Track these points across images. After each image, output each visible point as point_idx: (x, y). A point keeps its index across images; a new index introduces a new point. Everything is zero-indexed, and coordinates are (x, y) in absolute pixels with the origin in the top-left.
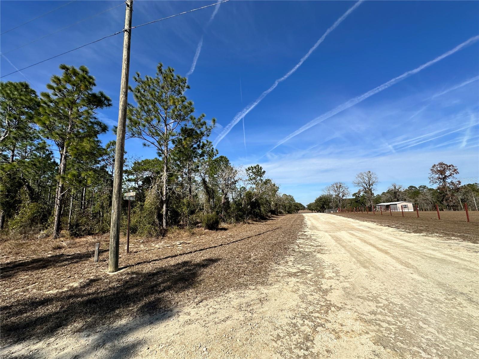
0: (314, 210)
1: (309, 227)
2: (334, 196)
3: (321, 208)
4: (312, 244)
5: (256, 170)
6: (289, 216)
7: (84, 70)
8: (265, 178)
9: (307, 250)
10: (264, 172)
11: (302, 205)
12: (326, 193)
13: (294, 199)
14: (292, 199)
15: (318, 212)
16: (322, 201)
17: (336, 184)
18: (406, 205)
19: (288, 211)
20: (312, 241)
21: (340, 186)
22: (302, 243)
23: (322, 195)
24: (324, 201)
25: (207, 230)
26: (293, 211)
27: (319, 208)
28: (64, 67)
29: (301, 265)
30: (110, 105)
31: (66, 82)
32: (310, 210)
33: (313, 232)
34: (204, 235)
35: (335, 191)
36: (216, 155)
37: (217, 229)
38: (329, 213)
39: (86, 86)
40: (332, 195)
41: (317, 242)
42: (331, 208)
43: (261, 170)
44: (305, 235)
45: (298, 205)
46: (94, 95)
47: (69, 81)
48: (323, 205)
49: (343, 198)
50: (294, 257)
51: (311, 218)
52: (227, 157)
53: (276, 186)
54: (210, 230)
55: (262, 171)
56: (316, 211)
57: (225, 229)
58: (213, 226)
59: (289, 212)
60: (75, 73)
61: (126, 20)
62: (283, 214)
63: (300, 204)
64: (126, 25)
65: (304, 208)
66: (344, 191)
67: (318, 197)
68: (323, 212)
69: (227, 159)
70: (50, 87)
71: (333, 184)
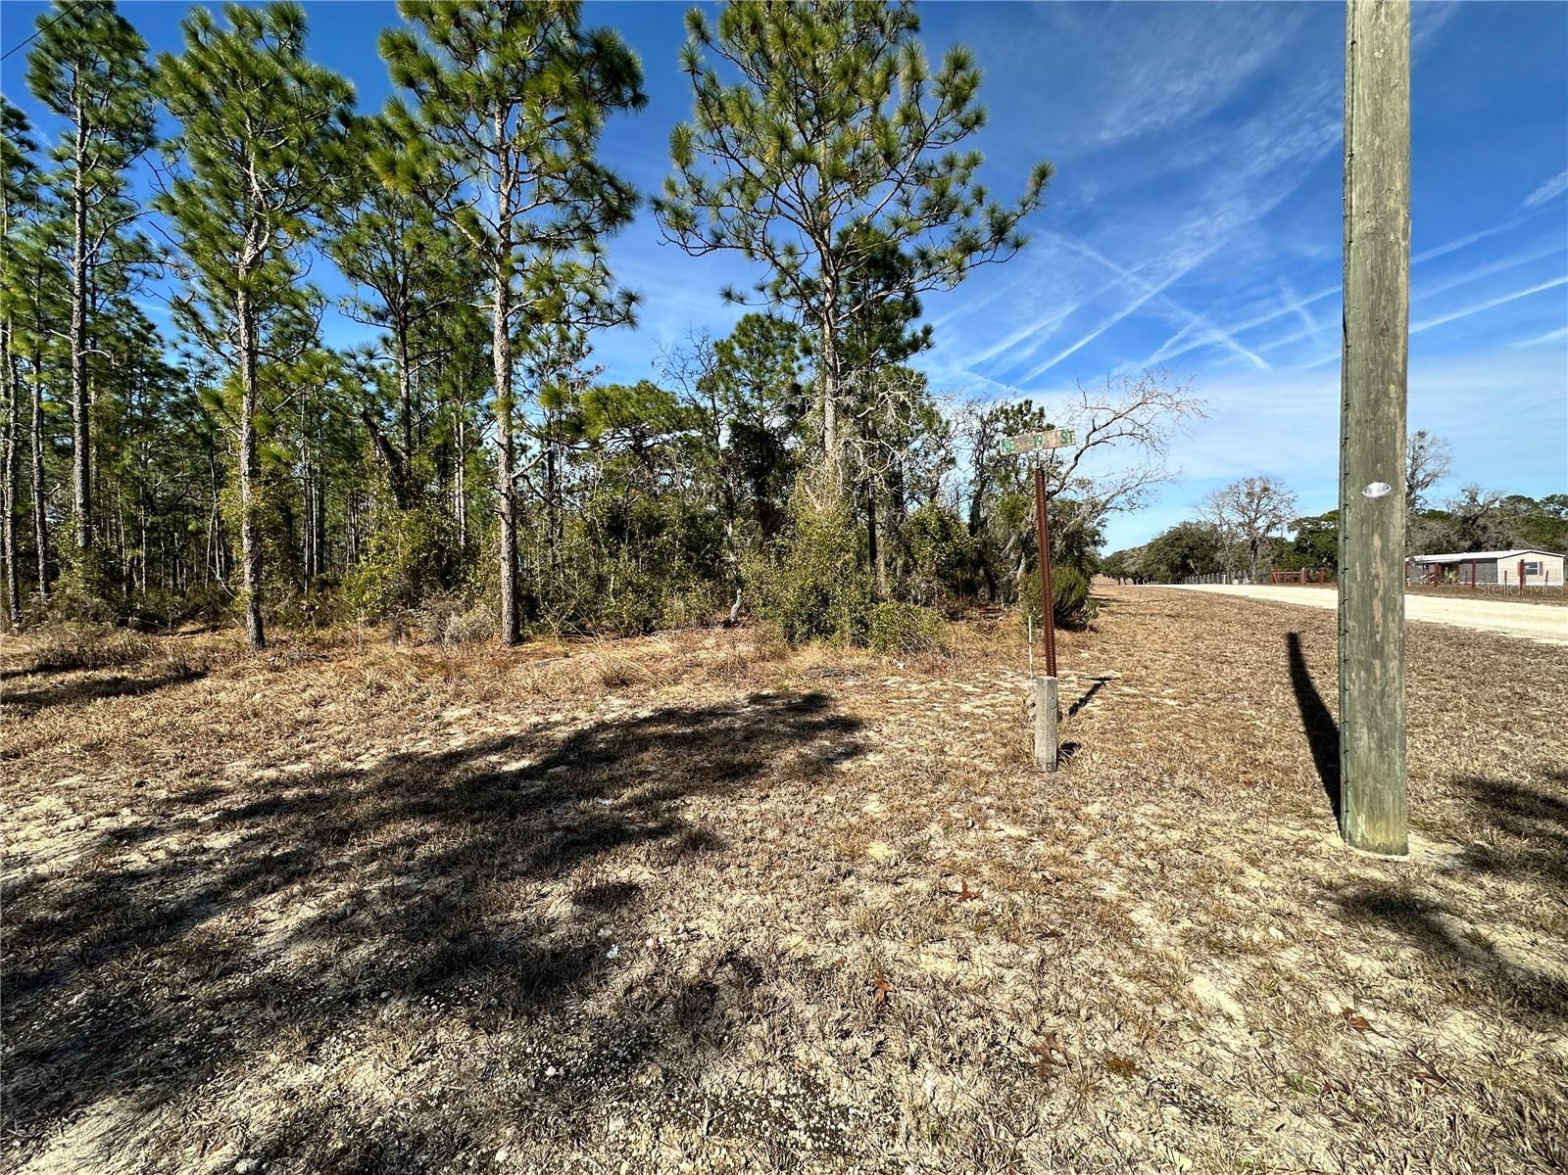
3: (1173, 568)
16: (1184, 543)
17: (1251, 482)
18: (1534, 565)
21: (1266, 489)
35: (1242, 510)
48: (1184, 558)
49: (1270, 534)
66: (1275, 508)
71: (1234, 483)
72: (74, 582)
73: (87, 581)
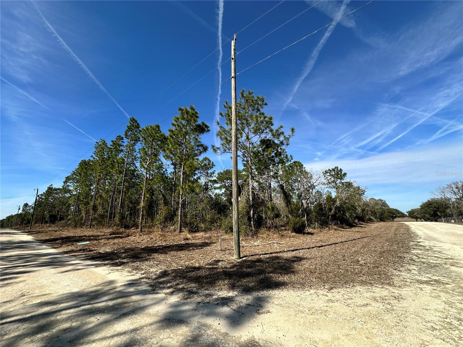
0: (420, 219)
1: (423, 237)
2: (454, 200)
3: (432, 216)
4: (436, 255)
5: (335, 173)
6: (382, 223)
7: (192, 109)
8: (346, 180)
9: (431, 261)
10: (345, 174)
11: (399, 211)
12: (438, 196)
13: (386, 204)
14: (384, 204)
15: (426, 221)
16: (433, 206)
19: (380, 219)
20: (436, 253)
22: (421, 253)
23: (432, 199)
24: (437, 206)
25: (294, 234)
26: (386, 218)
27: (428, 216)
28: (180, 109)
29: (432, 275)
30: (209, 131)
31: (182, 119)
32: (412, 217)
33: (433, 243)
34: (292, 237)
35: (455, 193)
36: (290, 161)
37: (304, 233)
38: (448, 222)
39: (194, 120)
40: (449, 199)
41: (444, 255)
42: (451, 216)
43: (341, 173)
44: (421, 245)
45: (394, 211)
46: (199, 126)
47: (183, 119)
48: (435, 212)
50: (417, 266)
51: (421, 228)
52: (300, 162)
53: (361, 188)
54: (296, 233)
55: (343, 173)
56: (422, 219)
57: (312, 234)
58: (300, 230)
59: (382, 220)
60: (187, 112)
61: (232, 70)
62: (374, 221)
63: (397, 210)
64: (232, 73)
65: (402, 215)
67: (425, 201)
68: (436, 221)
69: (301, 163)
70: (173, 125)
71: (449, 184)
72: (117, 219)
73: (119, 219)
